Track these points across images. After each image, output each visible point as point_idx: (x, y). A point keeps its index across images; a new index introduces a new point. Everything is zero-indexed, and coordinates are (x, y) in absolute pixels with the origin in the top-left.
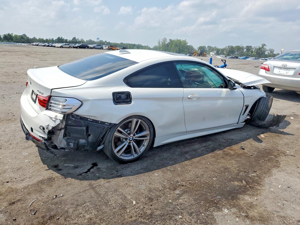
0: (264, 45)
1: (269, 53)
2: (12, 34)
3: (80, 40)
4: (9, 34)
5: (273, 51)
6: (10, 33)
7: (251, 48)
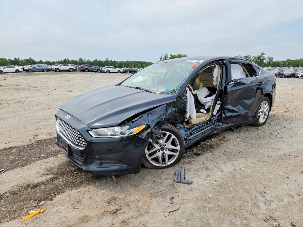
0: (263, 54)
1: (268, 61)
2: (19, 58)
3: (86, 61)
4: (15, 59)
5: (272, 59)
6: (17, 58)
7: (249, 58)
